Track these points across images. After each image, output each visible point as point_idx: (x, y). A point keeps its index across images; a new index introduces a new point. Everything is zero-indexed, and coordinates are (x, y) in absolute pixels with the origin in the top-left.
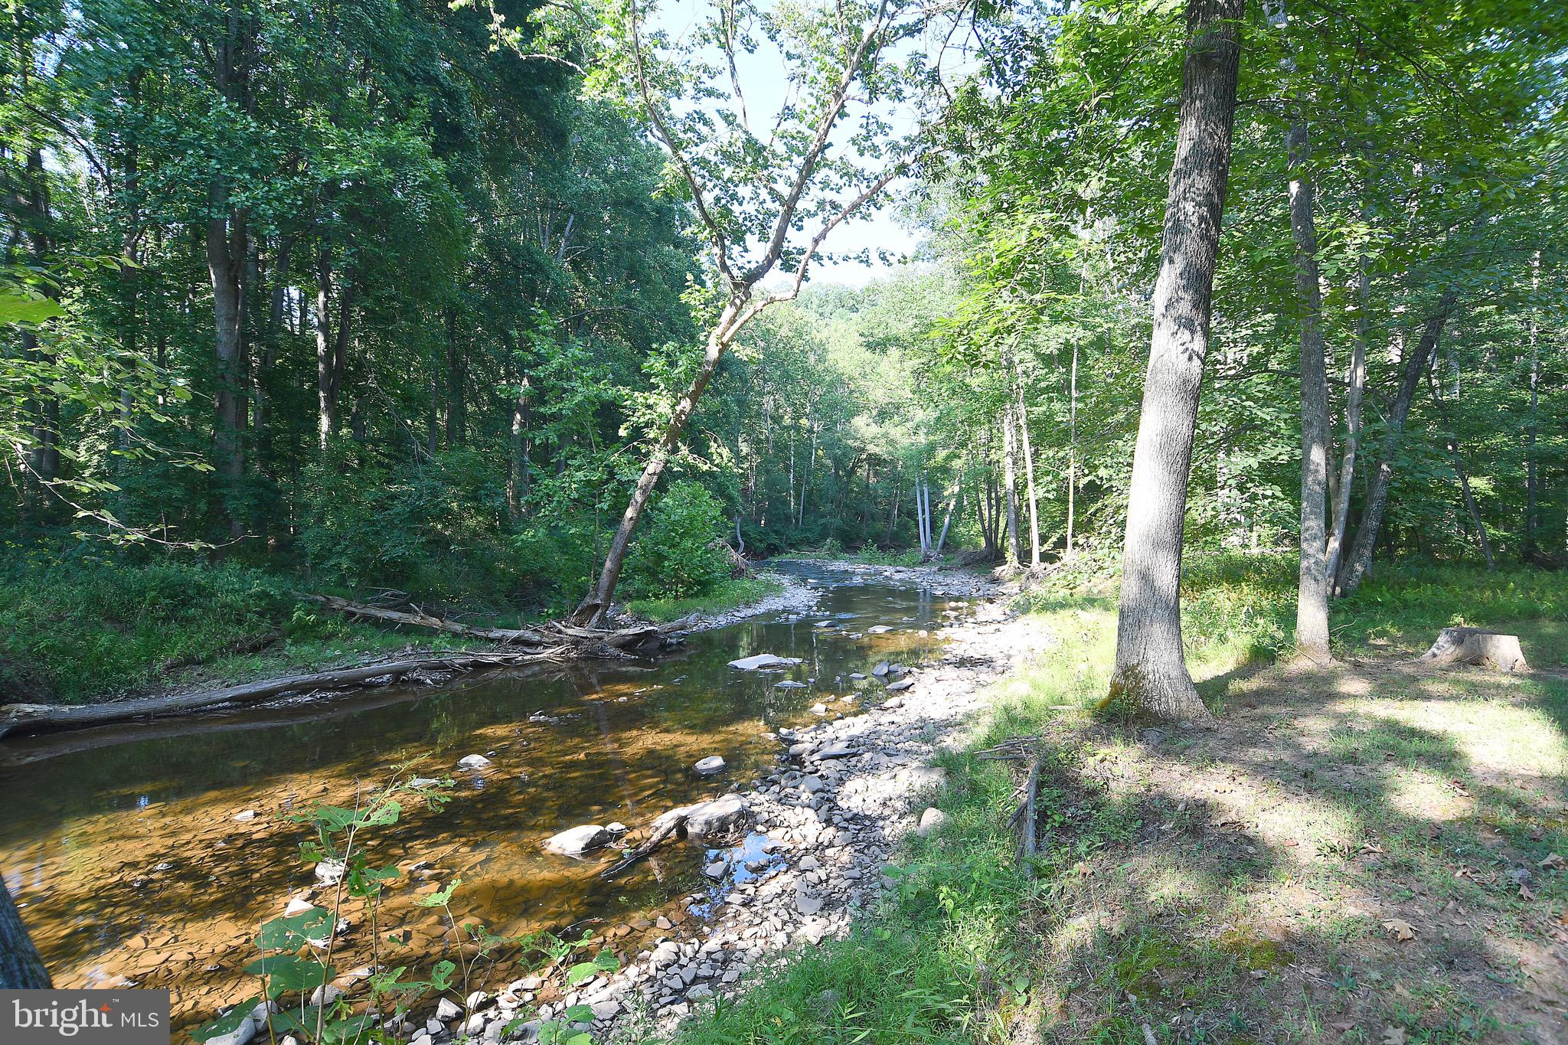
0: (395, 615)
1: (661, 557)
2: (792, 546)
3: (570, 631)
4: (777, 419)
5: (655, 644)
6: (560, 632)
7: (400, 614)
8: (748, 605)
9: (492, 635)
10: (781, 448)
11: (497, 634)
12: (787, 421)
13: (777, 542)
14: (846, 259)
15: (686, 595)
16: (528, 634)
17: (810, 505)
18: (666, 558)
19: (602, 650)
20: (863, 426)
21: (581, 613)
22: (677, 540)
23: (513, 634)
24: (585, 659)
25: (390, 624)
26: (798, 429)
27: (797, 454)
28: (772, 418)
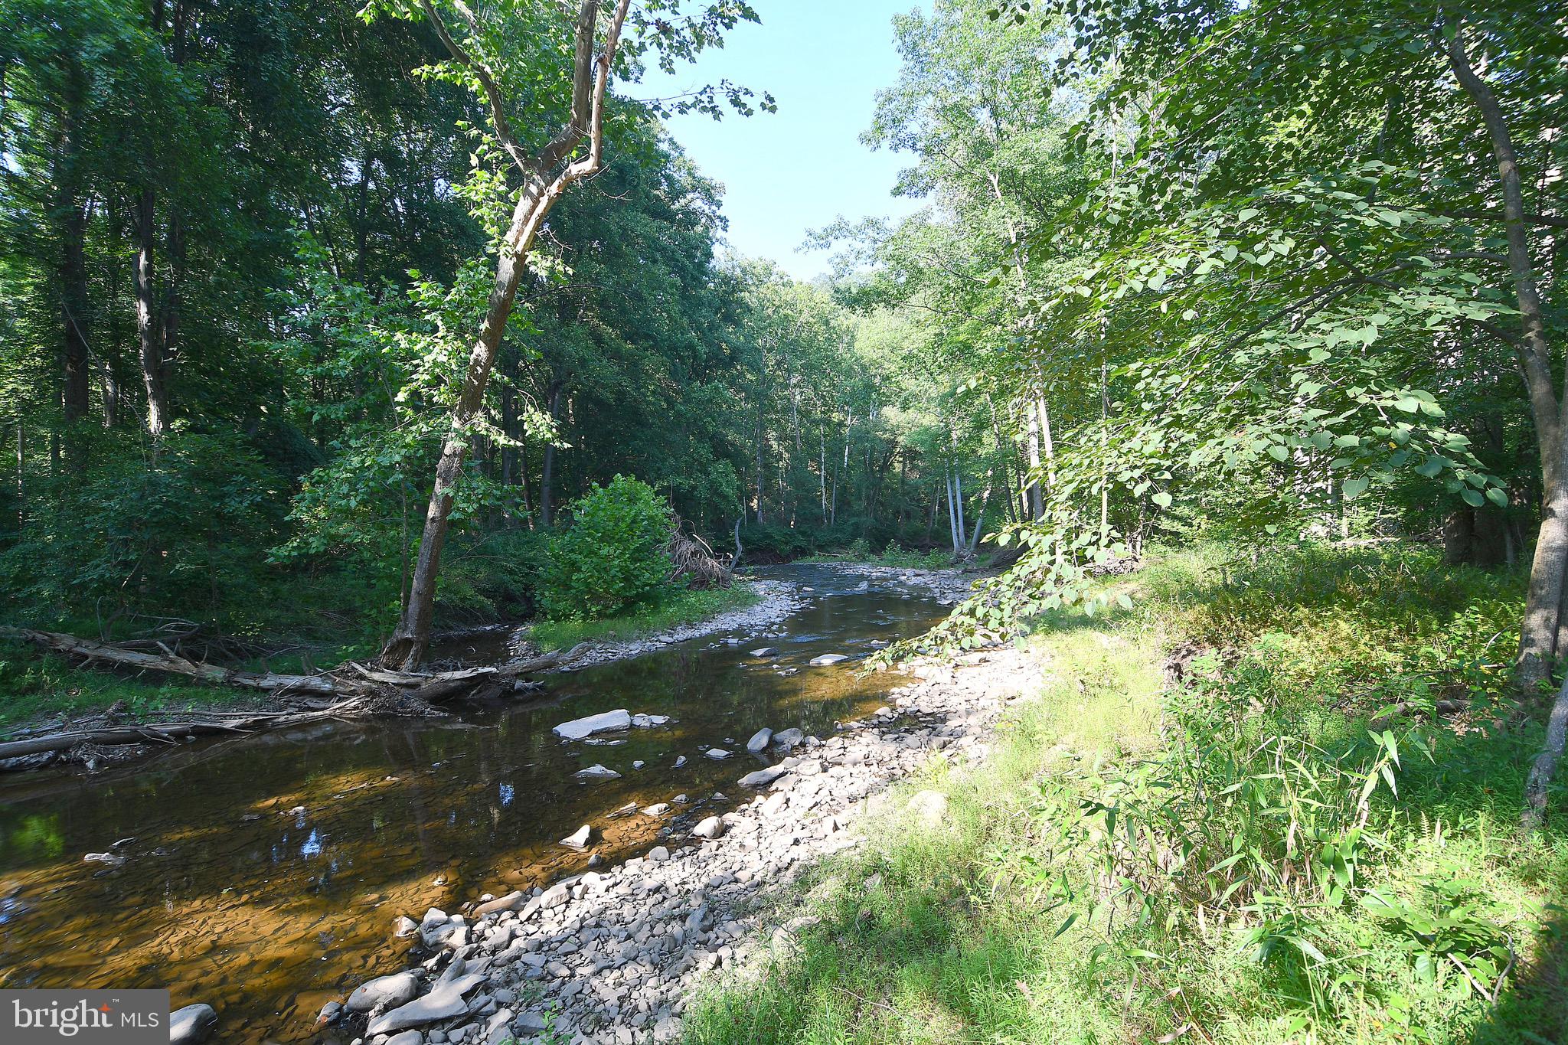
0: (136, 658)
1: (574, 567)
2: (821, 548)
3: (376, 676)
4: (805, 414)
5: (494, 692)
6: (362, 677)
7: (144, 656)
8: (690, 625)
9: (264, 684)
10: (811, 443)
11: (269, 681)
12: (818, 414)
13: (804, 544)
14: (683, 108)
15: (601, 615)
16: (315, 682)
17: (843, 503)
18: (579, 570)
19: (402, 704)
20: (892, 414)
21: (393, 650)
22: (596, 546)
23: (294, 681)
24: (381, 718)
25: (129, 669)
26: (828, 422)
27: (828, 450)
28: (799, 412)
